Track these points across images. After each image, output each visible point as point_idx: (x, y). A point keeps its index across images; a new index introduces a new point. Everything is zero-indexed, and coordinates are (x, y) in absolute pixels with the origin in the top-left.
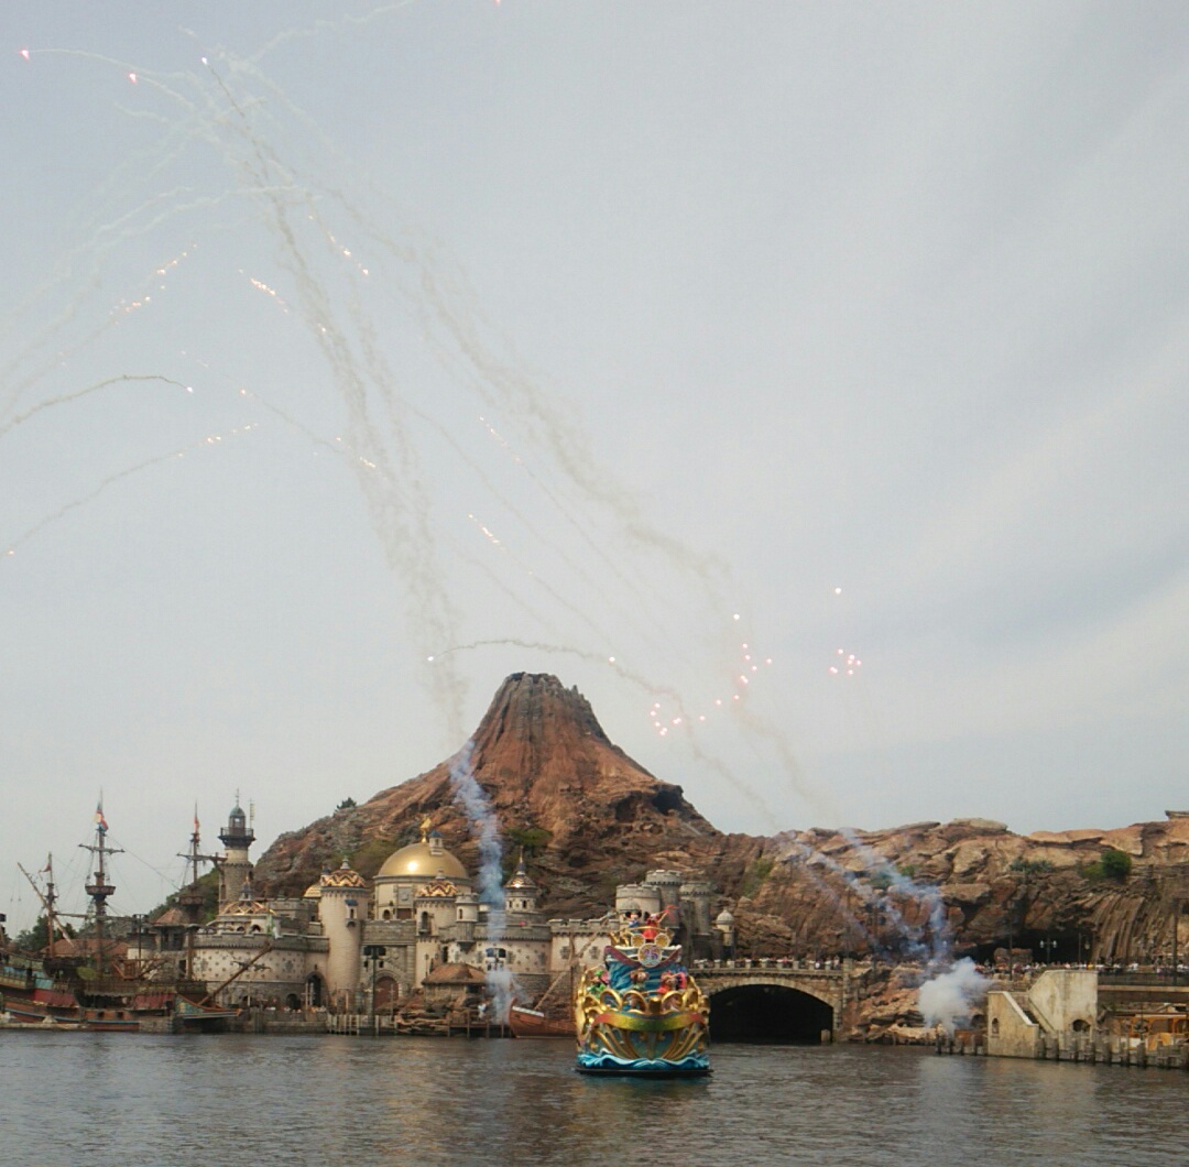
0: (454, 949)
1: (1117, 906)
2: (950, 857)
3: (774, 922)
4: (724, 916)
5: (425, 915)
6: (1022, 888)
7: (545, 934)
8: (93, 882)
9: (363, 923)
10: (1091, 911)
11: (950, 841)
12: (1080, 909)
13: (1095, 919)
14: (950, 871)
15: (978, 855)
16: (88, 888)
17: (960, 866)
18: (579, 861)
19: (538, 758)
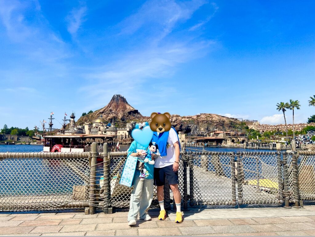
0: (103, 132)
1: (194, 126)
2: (172, 119)
5: (99, 128)
6: (181, 123)
7: (116, 130)
8: (50, 123)
9: (91, 129)
10: (190, 127)
11: (172, 117)
12: (189, 126)
13: (191, 128)
14: (172, 121)
15: (176, 119)
16: (49, 124)
17: (173, 120)
18: (123, 120)
19: (118, 106)
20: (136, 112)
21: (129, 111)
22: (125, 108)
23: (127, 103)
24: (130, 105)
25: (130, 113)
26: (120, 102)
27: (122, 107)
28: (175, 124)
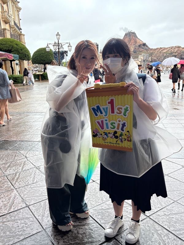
2: (174, 50)
3: (155, 58)
4: (150, 58)
11: (175, 48)
15: (177, 50)
17: (175, 51)
18: (135, 52)
19: (130, 41)
20: (144, 45)
21: (139, 44)
22: (136, 42)
23: (137, 37)
24: (139, 39)
25: (140, 46)
26: (131, 37)
27: (133, 41)
28: (177, 54)
